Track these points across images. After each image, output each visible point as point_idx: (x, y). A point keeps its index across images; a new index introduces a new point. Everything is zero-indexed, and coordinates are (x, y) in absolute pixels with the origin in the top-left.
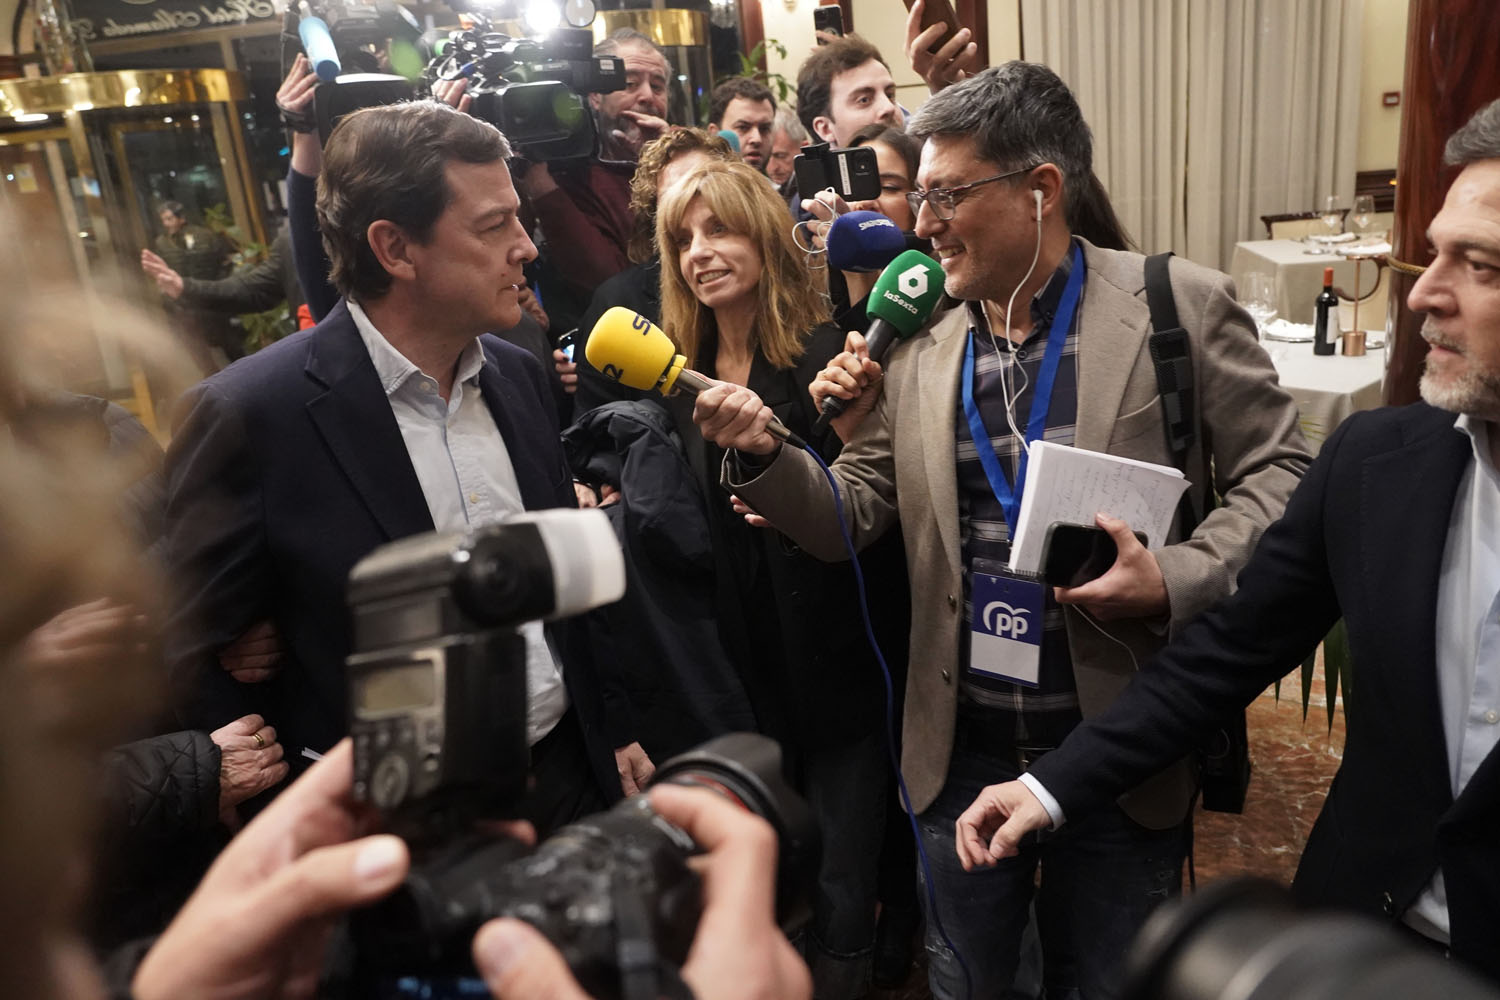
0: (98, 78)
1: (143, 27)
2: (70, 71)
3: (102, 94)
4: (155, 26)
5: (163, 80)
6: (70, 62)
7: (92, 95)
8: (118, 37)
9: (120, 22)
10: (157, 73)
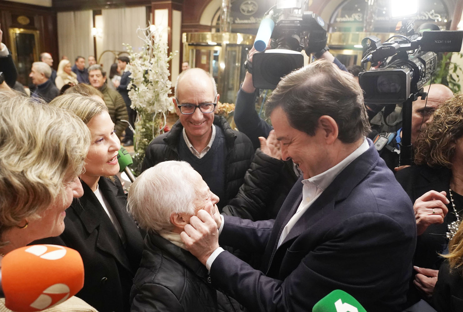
0: (232, 35)
1: (246, 21)
2: (225, 32)
3: (232, 39)
4: (249, 22)
5: (249, 38)
6: (226, 29)
7: (229, 40)
8: (238, 24)
9: (240, 19)
10: (248, 35)
